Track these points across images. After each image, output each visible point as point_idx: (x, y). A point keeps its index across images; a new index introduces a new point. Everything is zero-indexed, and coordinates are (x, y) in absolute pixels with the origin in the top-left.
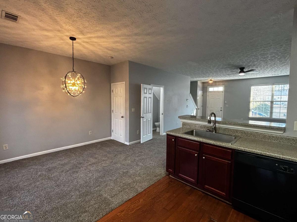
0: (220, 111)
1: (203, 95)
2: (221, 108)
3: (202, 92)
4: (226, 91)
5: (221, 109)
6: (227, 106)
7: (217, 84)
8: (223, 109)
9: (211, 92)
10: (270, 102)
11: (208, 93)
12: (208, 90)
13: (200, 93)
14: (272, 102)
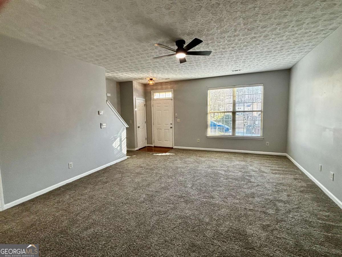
0: (169, 128)
1: (146, 105)
2: (171, 124)
3: (143, 99)
4: (175, 98)
5: (171, 126)
6: (178, 120)
7: (164, 87)
8: (173, 126)
9: (157, 99)
10: (231, 113)
11: (152, 101)
12: (152, 96)
13: (138, 101)
14: (234, 113)
